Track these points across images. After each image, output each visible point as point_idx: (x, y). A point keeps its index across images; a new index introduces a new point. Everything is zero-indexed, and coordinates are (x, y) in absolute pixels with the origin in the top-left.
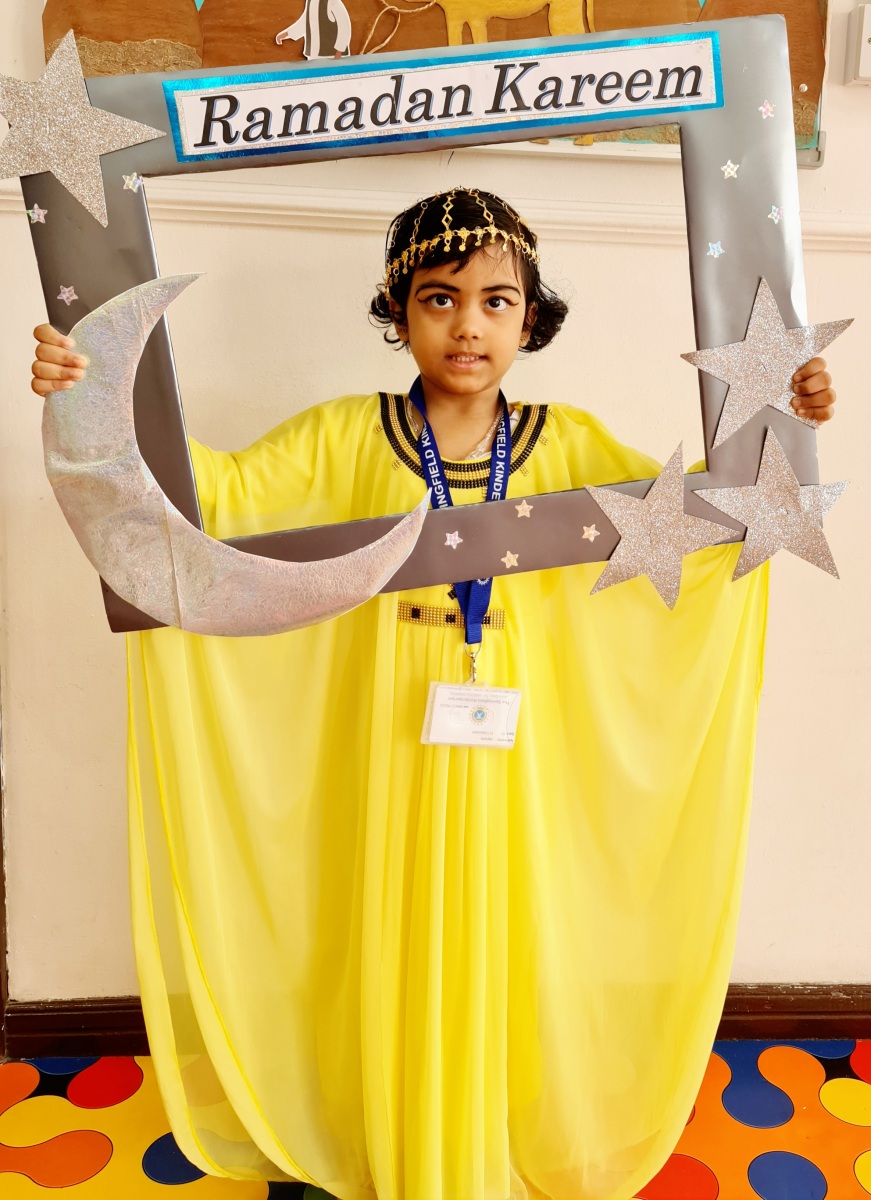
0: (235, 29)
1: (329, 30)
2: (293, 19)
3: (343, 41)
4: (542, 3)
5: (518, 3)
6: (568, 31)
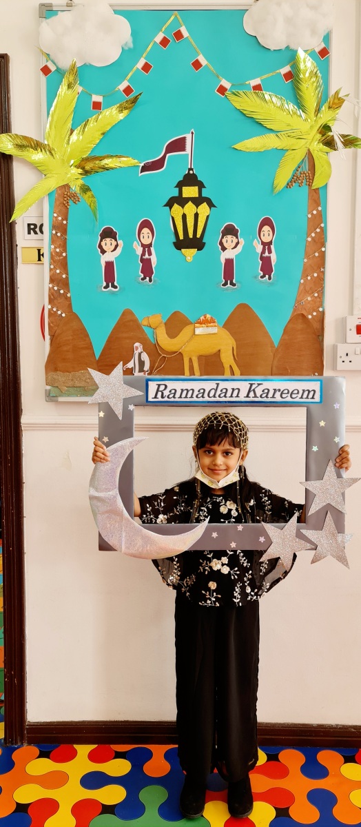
0: (109, 366)
1: (142, 364)
2: (129, 361)
3: (147, 367)
4: (217, 349)
5: (208, 349)
6: (227, 359)
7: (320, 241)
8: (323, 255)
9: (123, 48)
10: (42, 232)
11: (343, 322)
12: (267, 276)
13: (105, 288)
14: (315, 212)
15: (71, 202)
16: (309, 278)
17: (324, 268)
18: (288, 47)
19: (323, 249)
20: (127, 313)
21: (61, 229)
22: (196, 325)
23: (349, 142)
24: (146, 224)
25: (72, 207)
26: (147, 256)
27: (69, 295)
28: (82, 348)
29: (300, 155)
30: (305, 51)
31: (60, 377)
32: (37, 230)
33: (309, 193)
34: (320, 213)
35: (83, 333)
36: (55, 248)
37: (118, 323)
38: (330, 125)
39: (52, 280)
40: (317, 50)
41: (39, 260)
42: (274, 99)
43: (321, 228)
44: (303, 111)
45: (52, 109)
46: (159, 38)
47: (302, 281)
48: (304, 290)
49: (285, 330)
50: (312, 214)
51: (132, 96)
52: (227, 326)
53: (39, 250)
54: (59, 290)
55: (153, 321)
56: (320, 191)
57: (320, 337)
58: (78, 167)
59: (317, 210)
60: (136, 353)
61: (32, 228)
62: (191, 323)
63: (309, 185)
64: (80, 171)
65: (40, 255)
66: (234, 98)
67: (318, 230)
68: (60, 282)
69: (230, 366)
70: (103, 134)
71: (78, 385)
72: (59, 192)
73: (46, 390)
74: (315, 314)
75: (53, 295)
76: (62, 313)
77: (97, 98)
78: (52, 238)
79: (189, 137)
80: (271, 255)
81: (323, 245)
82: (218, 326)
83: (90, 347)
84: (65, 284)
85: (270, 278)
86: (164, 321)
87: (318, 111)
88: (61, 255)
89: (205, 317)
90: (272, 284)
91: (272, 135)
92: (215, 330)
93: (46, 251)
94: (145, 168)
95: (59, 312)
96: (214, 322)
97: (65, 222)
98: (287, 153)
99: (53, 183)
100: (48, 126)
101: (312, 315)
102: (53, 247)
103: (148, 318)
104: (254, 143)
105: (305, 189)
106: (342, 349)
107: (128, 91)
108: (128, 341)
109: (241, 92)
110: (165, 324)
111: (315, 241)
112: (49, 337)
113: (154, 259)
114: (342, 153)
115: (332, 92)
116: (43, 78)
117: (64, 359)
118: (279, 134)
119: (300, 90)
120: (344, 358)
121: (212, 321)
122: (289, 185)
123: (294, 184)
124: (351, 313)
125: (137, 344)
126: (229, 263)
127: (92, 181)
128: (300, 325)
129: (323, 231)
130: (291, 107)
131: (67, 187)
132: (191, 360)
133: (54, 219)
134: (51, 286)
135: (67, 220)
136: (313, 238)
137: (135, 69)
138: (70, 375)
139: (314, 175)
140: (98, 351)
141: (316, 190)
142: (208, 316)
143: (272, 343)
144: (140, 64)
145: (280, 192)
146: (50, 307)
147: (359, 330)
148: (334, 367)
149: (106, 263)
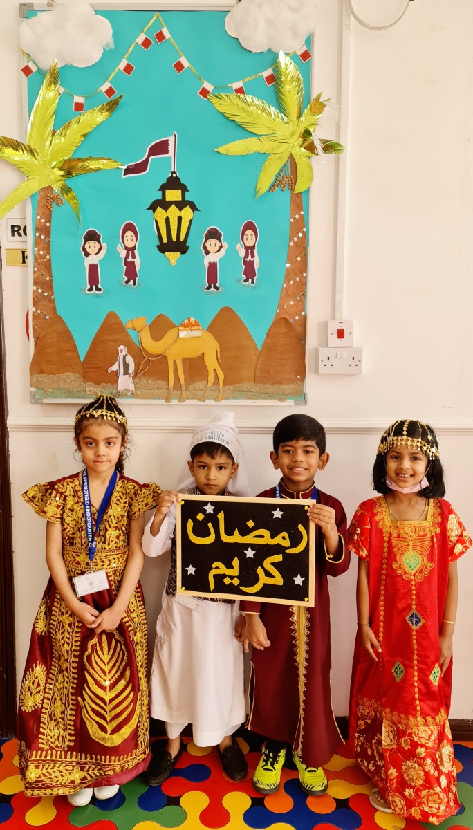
0: (94, 368)
1: (126, 366)
2: (114, 364)
3: (132, 369)
4: (201, 353)
5: (193, 353)
6: (211, 362)
7: (302, 245)
8: (305, 259)
9: (104, 49)
10: (25, 234)
11: (324, 326)
12: (250, 280)
13: (89, 290)
14: (297, 216)
15: (54, 205)
16: (291, 282)
17: (306, 272)
18: (270, 50)
19: (305, 253)
20: (111, 316)
21: (44, 231)
22: (181, 328)
23: (329, 147)
24: (130, 227)
25: (55, 209)
26: (130, 259)
27: (53, 297)
28: (67, 350)
29: (282, 159)
30: (287, 54)
31: (45, 379)
32: (21, 232)
33: (292, 198)
34: (302, 217)
35: (67, 336)
36: (39, 250)
37: (102, 326)
38: (311, 130)
39: (36, 283)
40: (299, 53)
41: (24, 262)
42: (256, 101)
43: (303, 233)
44: (285, 115)
45: (34, 108)
46: (140, 39)
47: (285, 286)
48: (286, 294)
49: (268, 334)
50: (295, 218)
51: (114, 97)
52: (211, 329)
53: (23, 253)
54: (43, 292)
55: (138, 325)
56: (303, 196)
57: (303, 341)
58: (60, 169)
59: (300, 214)
60: (121, 356)
61: (16, 230)
62: (176, 326)
63: (291, 189)
64: (62, 173)
65: (24, 257)
66: (214, 100)
67: (300, 235)
68: (44, 282)
69: (214, 369)
70: (85, 136)
71: (63, 387)
72: (42, 194)
73: (31, 392)
74: (297, 318)
75: (37, 297)
76: (46, 315)
77: (78, 99)
78: (36, 240)
79: (171, 140)
80: (254, 259)
81: (305, 249)
82: (202, 329)
83: (74, 349)
84: (49, 286)
85: (253, 282)
86: (149, 324)
87: (300, 115)
88: (45, 258)
91: (254, 139)
93: (29, 254)
94: (128, 171)
95: (43, 315)
96: (198, 325)
97: (48, 225)
98: (270, 157)
99: (35, 185)
100: (30, 126)
101: (294, 319)
102: (36, 249)
103: (133, 320)
104: (238, 147)
105: (287, 193)
106: (323, 354)
107: (110, 92)
108: (112, 344)
109: (223, 95)
110: (150, 327)
111: (297, 246)
112: (33, 338)
113: (137, 262)
114: (322, 161)
115: (314, 95)
116: (24, 78)
117: (49, 361)
118: (261, 138)
119: (282, 93)
120: (326, 361)
121: (196, 324)
122: (271, 189)
123: (276, 188)
124: (333, 318)
125: (121, 347)
127: (73, 182)
128: (282, 330)
129: (306, 235)
130: (273, 110)
131: (49, 188)
132: (175, 363)
133: (38, 221)
134: (35, 288)
135: (50, 223)
136: (295, 243)
137: (117, 70)
138: (55, 377)
139: (296, 179)
140: (82, 353)
141: (299, 195)
142: (192, 320)
143: (255, 346)
144: (122, 66)
145: (263, 196)
146: (34, 309)
147: (341, 334)
148: (316, 371)
149: (90, 265)
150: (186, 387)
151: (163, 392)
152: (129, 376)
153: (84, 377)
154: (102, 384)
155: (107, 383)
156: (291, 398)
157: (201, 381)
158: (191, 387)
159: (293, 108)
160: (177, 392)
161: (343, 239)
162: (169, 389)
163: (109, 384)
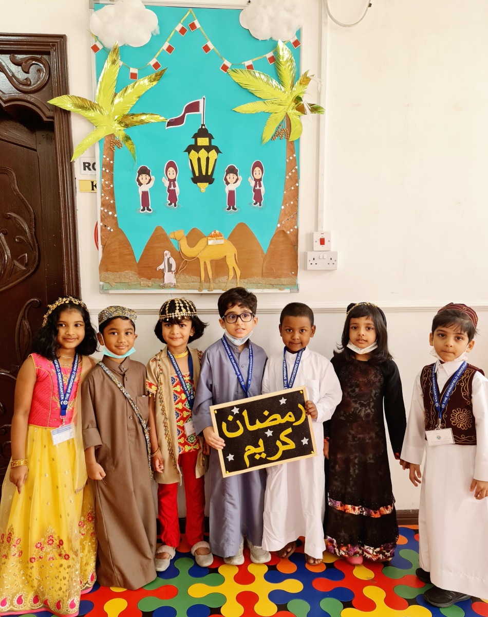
0: (146, 267)
1: (170, 266)
2: (161, 264)
3: (174, 268)
4: (224, 255)
5: (218, 256)
6: (231, 263)
7: (295, 179)
8: (297, 189)
9: (152, 34)
10: (95, 169)
11: (310, 237)
12: (258, 203)
13: (142, 210)
14: (291, 158)
15: (116, 147)
16: (287, 205)
17: (298, 198)
18: (271, 38)
19: (297, 185)
20: (159, 230)
21: (109, 167)
22: (209, 238)
23: (315, 109)
24: (172, 164)
25: (117, 151)
26: (172, 188)
27: (115, 216)
28: (126, 254)
29: (281, 117)
30: (284, 42)
31: (110, 276)
32: (91, 167)
33: (287, 144)
34: (294, 158)
35: (126, 244)
36: (105, 181)
37: (152, 237)
38: (301, 96)
39: (103, 205)
40: (292, 41)
41: (93, 189)
42: (263, 77)
43: (296, 169)
44: (282, 86)
45: (101, 78)
46: (178, 28)
47: (283, 207)
48: (284, 214)
49: (271, 242)
50: (289, 159)
51: (159, 70)
52: (231, 238)
53: (92, 182)
55: (178, 236)
56: (295, 144)
57: (296, 247)
58: (120, 121)
59: (293, 157)
60: (166, 258)
61: (87, 166)
62: (205, 237)
63: (287, 138)
64: (122, 124)
65: (94, 186)
66: (234, 74)
67: (294, 171)
68: (109, 205)
69: (233, 267)
70: (139, 97)
71: (124, 281)
72: (107, 139)
73: (100, 285)
74: (292, 230)
75: (103, 215)
76: (111, 229)
77: (133, 70)
78: (102, 174)
79: (201, 101)
80: (261, 188)
81: (297, 181)
82: (224, 239)
83: (132, 253)
84: (113, 207)
85: (260, 205)
86: (186, 235)
87: (293, 86)
88: (109, 186)
89: (215, 233)
90: (261, 209)
91: (261, 102)
92: (222, 242)
93: (98, 183)
94: (170, 124)
95: (109, 228)
96: (221, 236)
97: (112, 162)
98: (272, 115)
99: (102, 133)
100: (98, 91)
101: (290, 231)
102: (103, 180)
103: (174, 232)
104: (249, 107)
105: (284, 141)
106: (310, 255)
107: (156, 66)
108: (160, 249)
109: (238, 70)
111: (291, 179)
112: (101, 246)
113: (177, 190)
114: (310, 117)
116: (93, 54)
117: (113, 262)
118: (265, 101)
119: (280, 70)
120: (312, 261)
121: (220, 235)
122: (273, 138)
123: (276, 138)
124: (317, 230)
125: (166, 252)
126: (231, 194)
127: (131, 132)
128: (281, 239)
129: (297, 172)
130: (275, 83)
131: (112, 136)
132: (205, 263)
133: (104, 160)
134: (102, 209)
135: (113, 161)
136: (290, 176)
137: (161, 50)
138: (118, 274)
139: (290, 131)
140: (138, 257)
141: (292, 142)
142: (217, 232)
143: (262, 251)
144: (165, 47)
145: (267, 143)
146: (102, 224)
147: (322, 242)
148: (305, 268)
149: (143, 192)
150: (213, 280)
151: (197, 284)
152: (172, 273)
153: (139, 274)
154: (153, 279)
155: (156, 278)
156: (288, 288)
157: (224, 276)
158: (217, 280)
159: (288, 80)
160: (207, 285)
161: (323, 175)
162: (201, 282)
163: (158, 279)
